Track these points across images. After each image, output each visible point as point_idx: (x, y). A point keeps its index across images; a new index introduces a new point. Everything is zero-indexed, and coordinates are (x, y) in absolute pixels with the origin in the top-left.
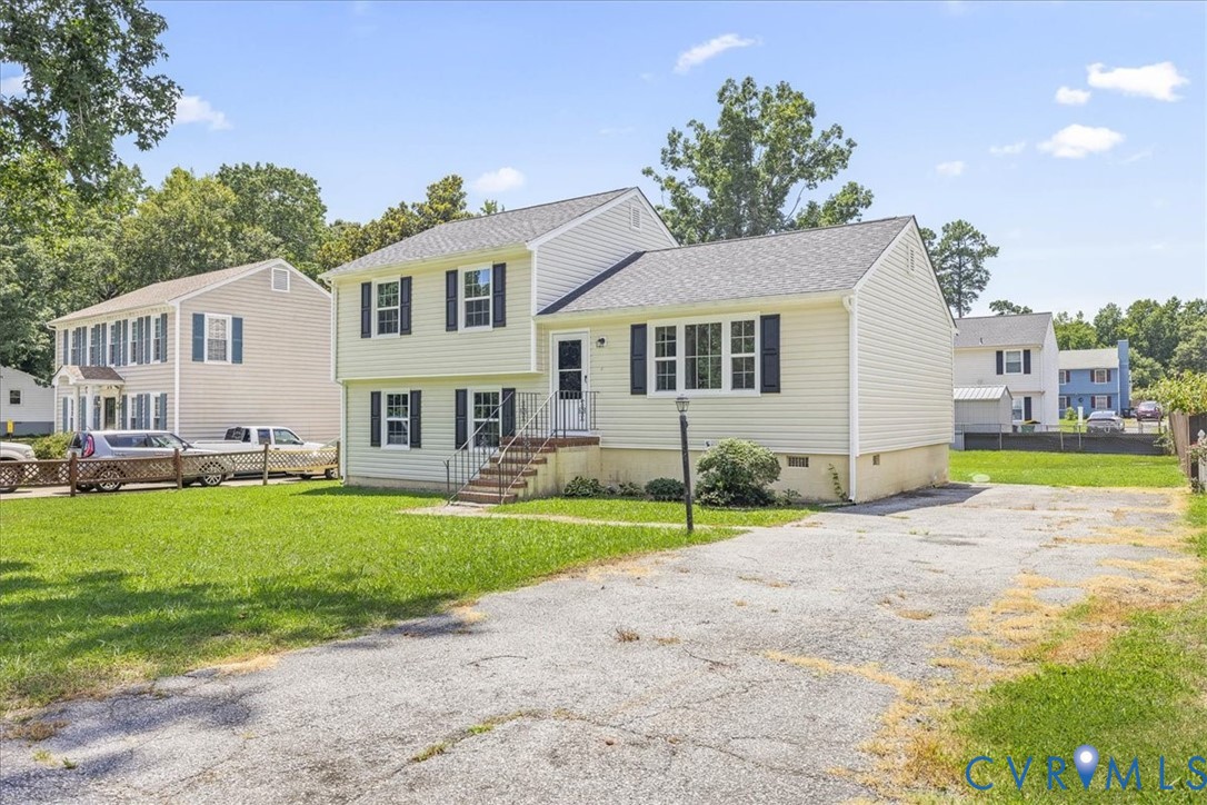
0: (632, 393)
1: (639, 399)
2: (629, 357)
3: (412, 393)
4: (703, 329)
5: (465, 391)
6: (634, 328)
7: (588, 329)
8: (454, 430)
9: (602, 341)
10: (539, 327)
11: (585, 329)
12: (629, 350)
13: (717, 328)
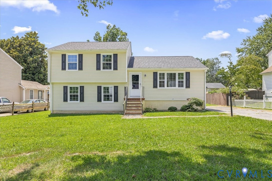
0: (154, 88)
1: (155, 89)
2: (153, 79)
3: (80, 87)
4: (171, 74)
5: (101, 87)
6: (154, 73)
7: (141, 72)
8: (97, 97)
9: (145, 75)
10: (128, 71)
11: (140, 72)
12: (153, 78)
13: (175, 74)
